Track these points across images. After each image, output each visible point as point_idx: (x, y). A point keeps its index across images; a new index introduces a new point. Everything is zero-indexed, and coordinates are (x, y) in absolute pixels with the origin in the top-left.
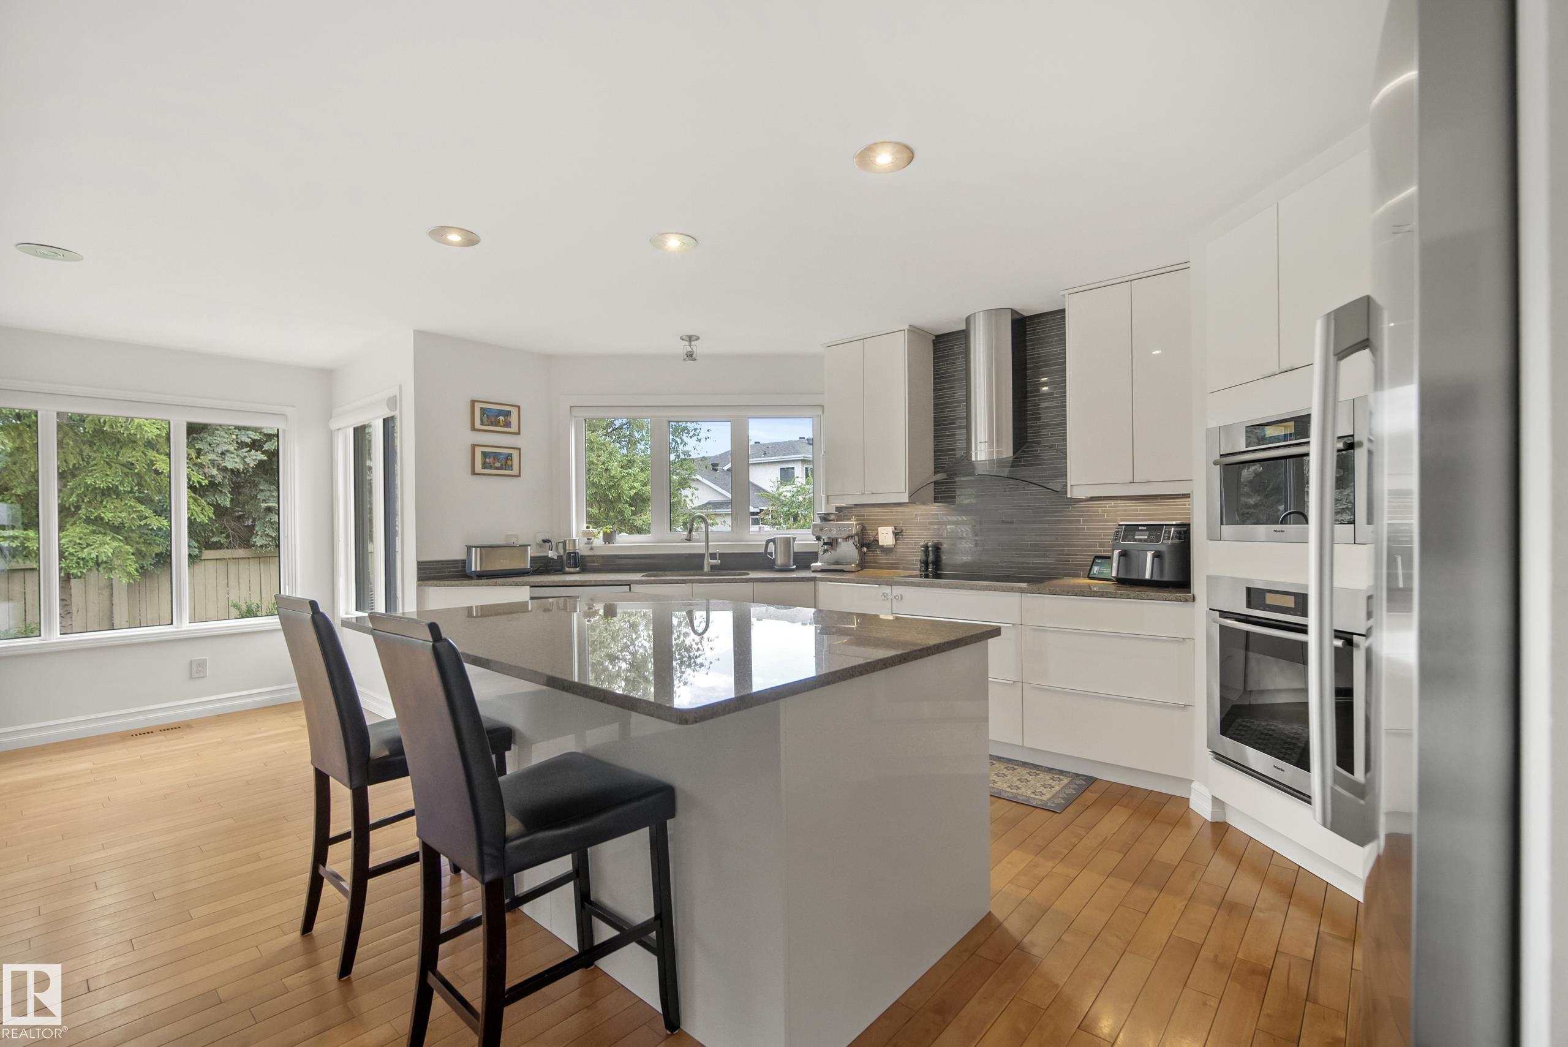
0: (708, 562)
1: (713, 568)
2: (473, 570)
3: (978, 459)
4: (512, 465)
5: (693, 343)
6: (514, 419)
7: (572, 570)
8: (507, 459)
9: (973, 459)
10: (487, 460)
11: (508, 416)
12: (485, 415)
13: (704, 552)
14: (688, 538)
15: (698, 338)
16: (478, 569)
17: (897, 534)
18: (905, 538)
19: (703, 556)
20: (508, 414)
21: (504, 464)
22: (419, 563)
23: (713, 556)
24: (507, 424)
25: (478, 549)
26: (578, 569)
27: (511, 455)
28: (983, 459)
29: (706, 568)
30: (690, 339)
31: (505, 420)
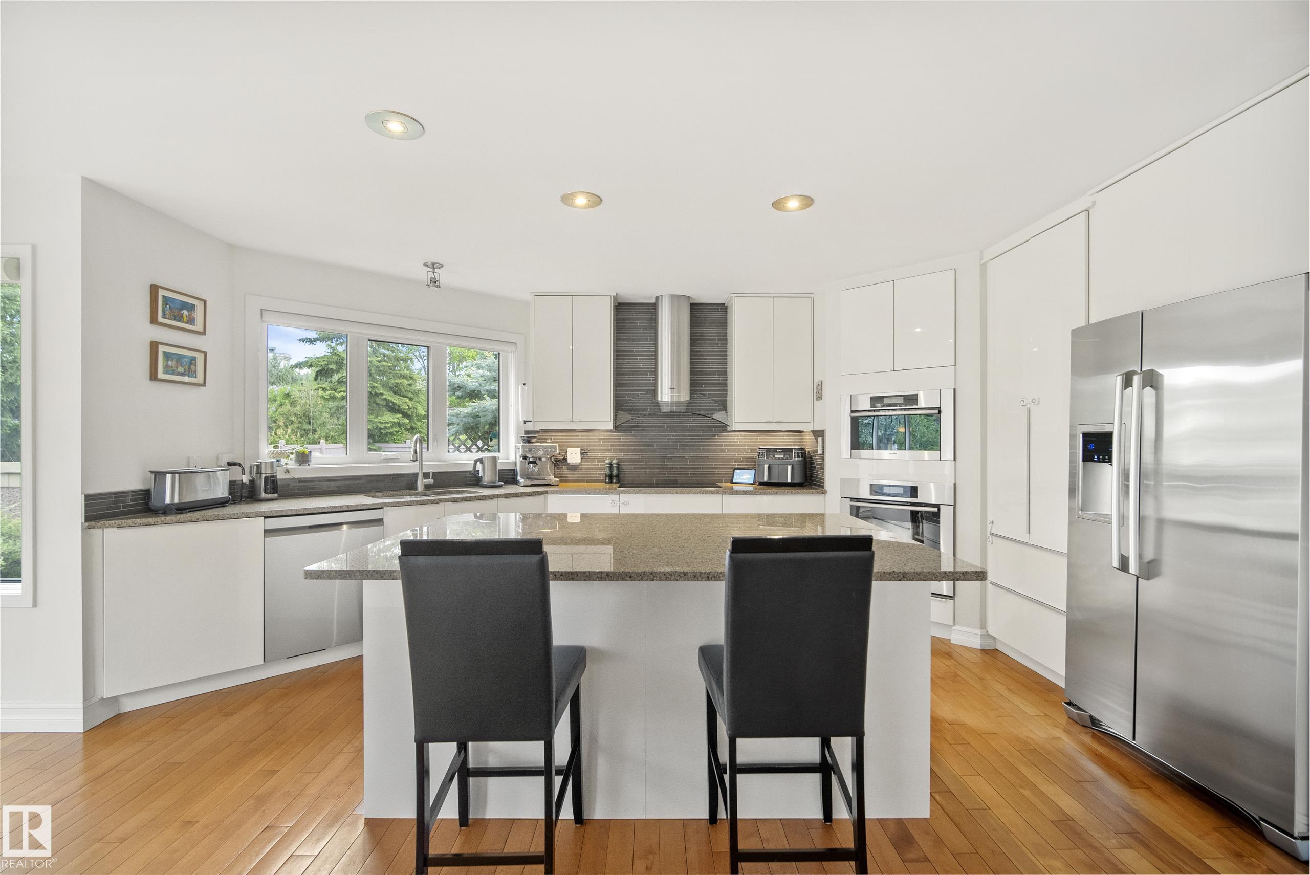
0: (421, 483)
1: (427, 487)
2: (168, 501)
3: (663, 400)
4: (195, 371)
5: (436, 270)
6: (198, 314)
7: (270, 496)
8: (191, 364)
9: (659, 399)
10: (170, 363)
11: (192, 310)
12: (168, 306)
13: (418, 472)
14: (415, 459)
15: (441, 266)
16: (176, 501)
17: (583, 454)
18: (589, 457)
19: (416, 475)
20: (191, 308)
21: (187, 369)
22: (88, 498)
23: (426, 476)
24: (191, 321)
25: (177, 476)
26: (276, 495)
27: (194, 359)
28: (667, 400)
29: (420, 487)
30: (433, 266)
31: (189, 315)
